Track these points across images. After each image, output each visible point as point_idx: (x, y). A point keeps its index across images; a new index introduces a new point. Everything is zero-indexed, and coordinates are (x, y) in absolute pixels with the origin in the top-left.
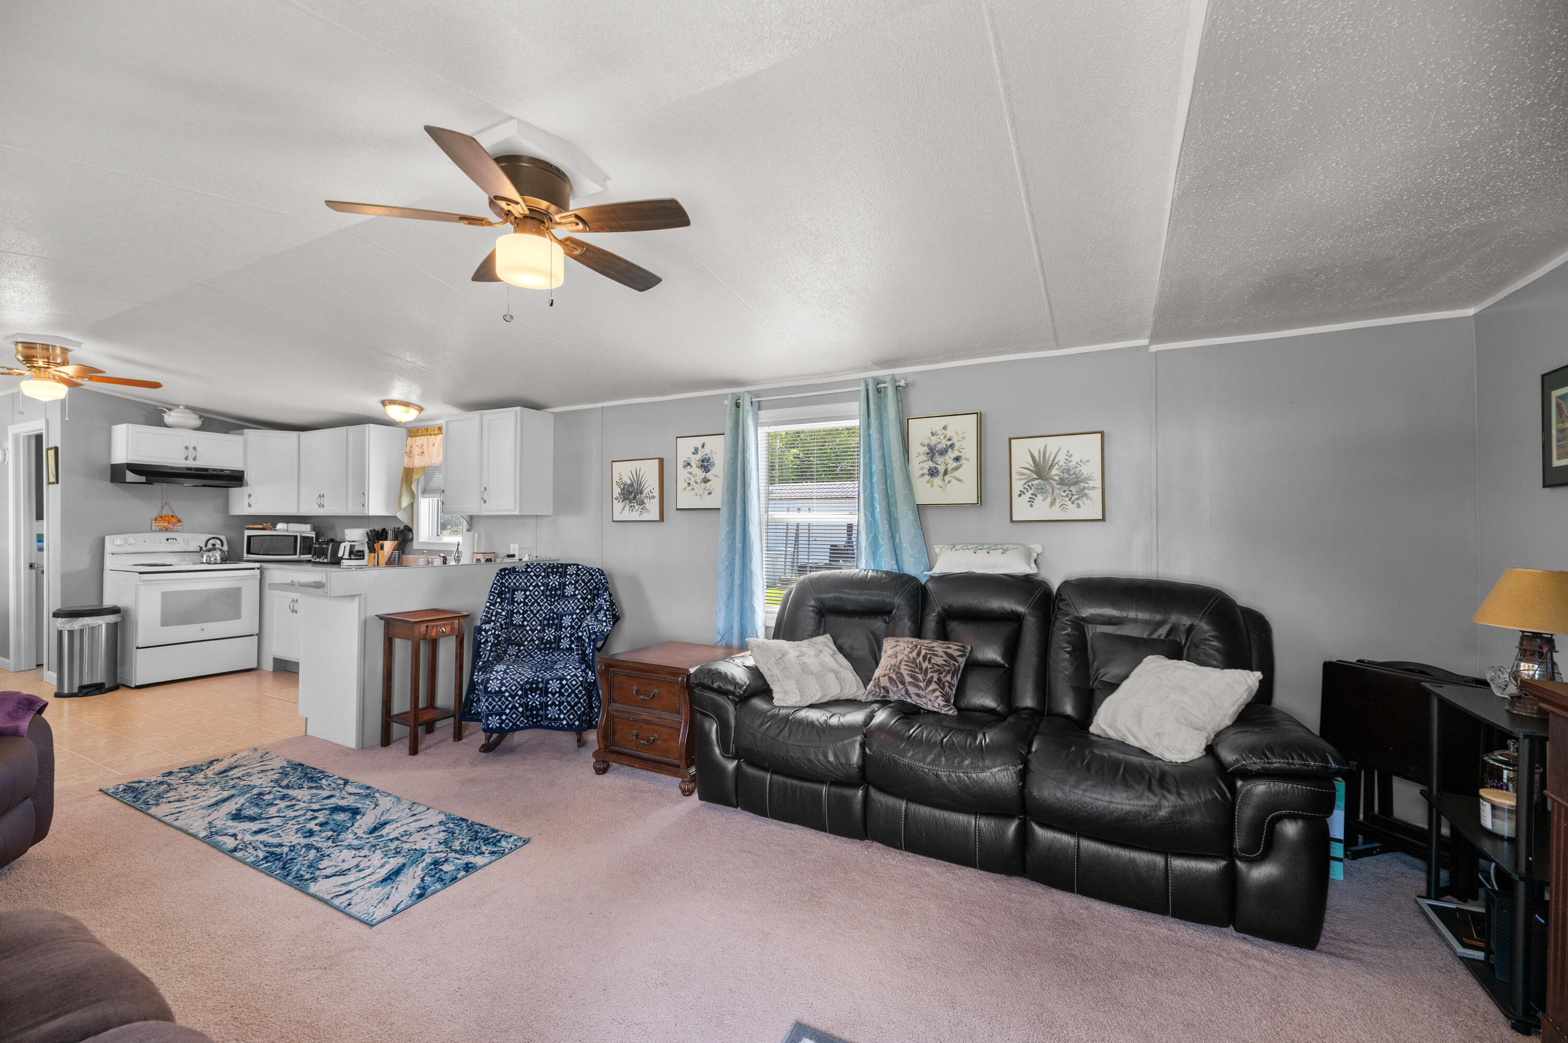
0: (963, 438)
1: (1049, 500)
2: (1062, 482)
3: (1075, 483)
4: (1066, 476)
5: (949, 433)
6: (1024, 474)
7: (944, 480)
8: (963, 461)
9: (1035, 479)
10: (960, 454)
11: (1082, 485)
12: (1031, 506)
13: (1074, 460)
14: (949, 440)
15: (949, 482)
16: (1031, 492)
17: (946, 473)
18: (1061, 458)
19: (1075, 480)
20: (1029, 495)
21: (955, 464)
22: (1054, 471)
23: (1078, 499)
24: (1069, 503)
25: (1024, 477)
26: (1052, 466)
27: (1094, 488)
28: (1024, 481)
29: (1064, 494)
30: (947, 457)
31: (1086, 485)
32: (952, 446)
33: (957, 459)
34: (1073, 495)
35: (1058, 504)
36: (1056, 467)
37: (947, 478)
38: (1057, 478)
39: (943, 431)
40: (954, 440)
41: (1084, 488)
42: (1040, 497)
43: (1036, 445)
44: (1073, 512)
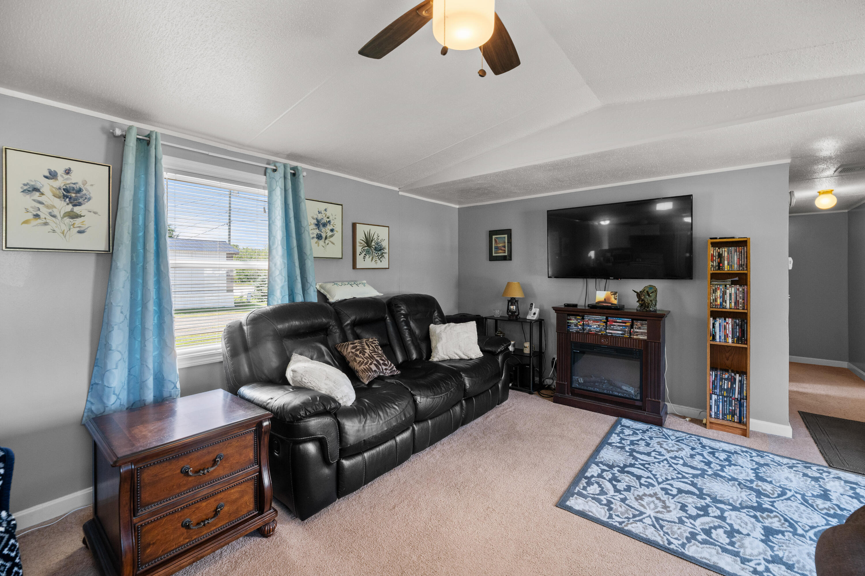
0: (335, 218)
1: (371, 258)
2: (376, 249)
3: (380, 250)
4: (377, 246)
5: (328, 214)
6: (361, 243)
7: (325, 242)
8: (335, 232)
9: (366, 246)
10: (334, 228)
11: (382, 251)
12: (364, 260)
13: (380, 238)
14: (328, 218)
15: (328, 244)
16: (364, 253)
17: (326, 238)
18: (375, 237)
19: (380, 248)
20: (363, 254)
21: (331, 234)
22: (373, 244)
23: (381, 258)
24: (378, 260)
25: (361, 245)
26: (372, 241)
27: (386, 253)
28: (362, 247)
29: (376, 255)
30: (327, 229)
31: (384, 252)
32: (329, 222)
33: (332, 230)
34: (379, 256)
35: (374, 260)
36: (374, 241)
37: (327, 241)
38: (374, 247)
39: (325, 212)
40: (331, 218)
41: (383, 253)
42: (367, 256)
43: (367, 228)
44: (379, 265)
